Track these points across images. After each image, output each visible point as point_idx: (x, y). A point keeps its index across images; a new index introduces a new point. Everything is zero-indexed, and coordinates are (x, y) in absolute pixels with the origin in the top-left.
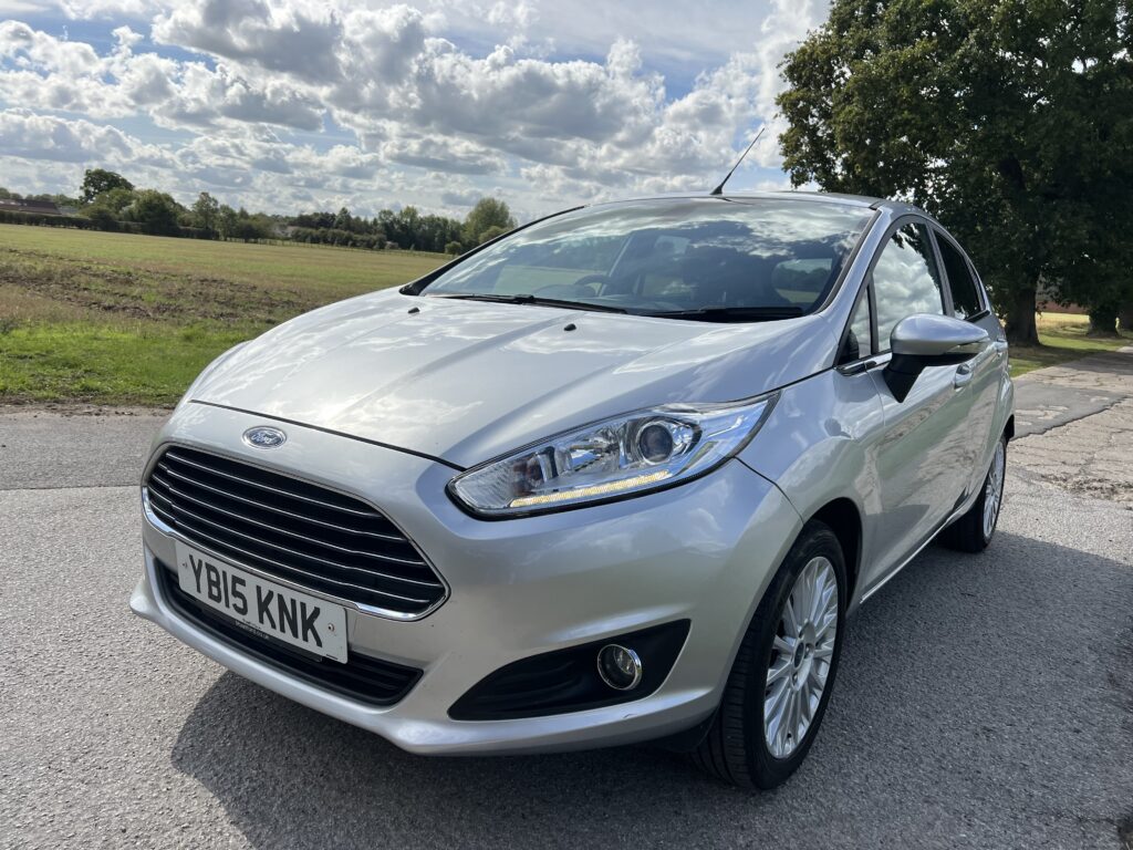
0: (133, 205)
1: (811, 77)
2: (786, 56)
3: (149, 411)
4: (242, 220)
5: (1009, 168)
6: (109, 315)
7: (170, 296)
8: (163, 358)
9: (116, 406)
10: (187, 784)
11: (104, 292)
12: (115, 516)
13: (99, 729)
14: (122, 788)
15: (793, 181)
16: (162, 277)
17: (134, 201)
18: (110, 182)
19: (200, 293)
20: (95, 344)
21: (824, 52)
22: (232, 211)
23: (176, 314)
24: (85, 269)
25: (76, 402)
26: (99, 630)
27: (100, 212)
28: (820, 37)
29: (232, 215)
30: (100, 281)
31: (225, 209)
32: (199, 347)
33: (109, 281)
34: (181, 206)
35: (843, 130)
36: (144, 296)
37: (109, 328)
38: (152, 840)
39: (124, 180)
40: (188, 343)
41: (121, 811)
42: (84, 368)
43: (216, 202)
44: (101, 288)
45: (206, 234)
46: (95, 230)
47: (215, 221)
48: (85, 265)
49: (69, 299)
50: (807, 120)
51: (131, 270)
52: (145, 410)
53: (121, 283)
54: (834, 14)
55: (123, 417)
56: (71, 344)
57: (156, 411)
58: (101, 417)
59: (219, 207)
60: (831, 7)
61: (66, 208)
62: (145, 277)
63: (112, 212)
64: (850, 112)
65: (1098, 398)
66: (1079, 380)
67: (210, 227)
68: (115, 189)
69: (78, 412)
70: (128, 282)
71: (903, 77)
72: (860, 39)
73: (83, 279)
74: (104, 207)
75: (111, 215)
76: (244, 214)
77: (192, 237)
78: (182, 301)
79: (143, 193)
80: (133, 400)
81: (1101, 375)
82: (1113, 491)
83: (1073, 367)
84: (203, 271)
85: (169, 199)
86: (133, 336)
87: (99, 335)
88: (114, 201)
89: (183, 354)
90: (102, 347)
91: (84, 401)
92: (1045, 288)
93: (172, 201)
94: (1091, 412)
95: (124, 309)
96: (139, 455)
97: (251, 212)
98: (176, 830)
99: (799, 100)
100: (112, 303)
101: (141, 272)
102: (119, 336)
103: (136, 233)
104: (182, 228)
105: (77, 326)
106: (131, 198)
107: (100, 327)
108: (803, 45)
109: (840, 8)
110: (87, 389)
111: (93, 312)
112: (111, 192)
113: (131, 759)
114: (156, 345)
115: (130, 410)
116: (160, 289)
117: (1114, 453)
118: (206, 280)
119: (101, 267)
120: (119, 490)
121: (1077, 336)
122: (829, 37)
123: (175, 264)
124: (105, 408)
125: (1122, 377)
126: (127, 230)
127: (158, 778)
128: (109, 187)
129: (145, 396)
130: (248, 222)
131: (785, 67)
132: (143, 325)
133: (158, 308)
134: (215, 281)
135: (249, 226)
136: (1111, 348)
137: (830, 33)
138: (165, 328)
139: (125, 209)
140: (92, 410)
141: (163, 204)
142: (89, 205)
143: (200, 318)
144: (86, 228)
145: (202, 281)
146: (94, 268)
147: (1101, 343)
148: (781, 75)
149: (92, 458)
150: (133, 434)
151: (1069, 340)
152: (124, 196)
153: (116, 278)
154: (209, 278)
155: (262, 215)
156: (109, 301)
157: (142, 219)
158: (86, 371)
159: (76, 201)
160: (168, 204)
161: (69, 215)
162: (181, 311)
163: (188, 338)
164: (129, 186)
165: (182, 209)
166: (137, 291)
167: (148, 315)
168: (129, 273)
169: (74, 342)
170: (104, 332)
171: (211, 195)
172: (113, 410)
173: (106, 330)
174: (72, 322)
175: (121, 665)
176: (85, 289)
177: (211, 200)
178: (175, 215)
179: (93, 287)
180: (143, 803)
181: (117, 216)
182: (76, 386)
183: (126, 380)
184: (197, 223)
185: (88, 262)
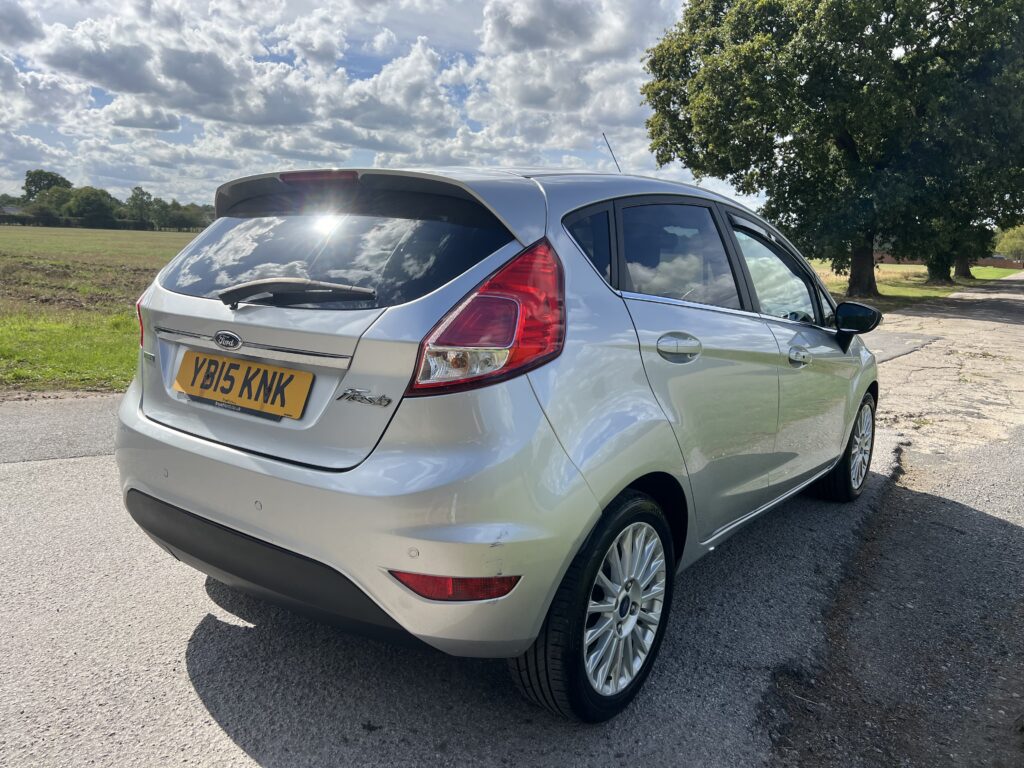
0: (72, 202)
1: (670, 69)
2: (648, 52)
3: (73, 394)
4: (175, 211)
5: (844, 143)
6: (44, 308)
7: (104, 286)
8: (91, 345)
9: (43, 391)
10: (69, 681)
11: (43, 286)
12: (34, 486)
13: (6, 646)
14: (20, 685)
15: (658, 161)
16: (98, 268)
17: (73, 199)
18: (50, 181)
19: (132, 283)
20: (30, 335)
21: (679, 47)
22: (164, 203)
23: (108, 304)
24: (27, 264)
25: (8, 389)
26: (11, 575)
27: (42, 209)
28: (676, 35)
29: (164, 206)
30: (39, 275)
31: (158, 201)
32: (125, 333)
33: (48, 275)
34: (117, 200)
35: (698, 115)
36: (80, 288)
37: (44, 320)
38: (39, 719)
39: (63, 179)
40: (116, 330)
41: (17, 701)
42: (17, 358)
43: (149, 196)
44: (40, 282)
45: (142, 225)
46: (38, 225)
47: (150, 213)
48: (27, 260)
49: (10, 294)
50: (669, 106)
51: (70, 264)
52: (70, 393)
53: (59, 276)
54: (687, 14)
55: (49, 400)
56: (9, 336)
57: (79, 393)
58: (30, 401)
59: (152, 199)
60: (684, 9)
61: (9, 206)
62: (82, 269)
63: (52, 208)
64: (702, 98)
65: (914, 340)
66: (904, 325)
67: (145, 218)
68: (55, 187)
69: (9, 398)
70: (66, 275)
71: (745, 68)
72: (708, 36)
73: (24, 275)
74: (45, 204)
75: (52, 211)
76: (175, 205)
77: (128, 229)
78: (114, 290)
79: (81, 191)
80: (59, 385)
81: (925, 319)
82: (895, 420)
83: (903, 314)
84: (136, 262)
85: (105, 194)
86: (67, 326)
87: (35, 327)
88: (54, 199)
89: (109, 341)
90: (37, 338)
91: (15, 389)
92: (880, 246)
93: (109, 196)
94: (901, 353)
95: (59, 301)
96: (60, 433)
97: (183, 203)
98: (57, 711)
99: (660, 90)
100: (48, 296)
101: (78, 265)
102: (53, 327)
103: (76, 227)
104: (118, 220)
105: (14, 319)
106: (69, 195)
107: (36, 320)
108: (661, 42)
109: (691, 9)
110: (18, 378)
111: (30, 306)
112: (51, 191)
113: (28, 666)
114: (86, 334)
115: (57, 394)
116: (94, 281)
117: (907, 389)
118: (139, 270)
119: (41, 262)
120: (40, 464)
121: (916, 285)
122: (683, 34)
123: (111, 255)
124: (34, 394)
125: (941, 320)
126: (68, 224)
127: (48, 678)
128: (49, 186)
129: (71, 381)
130: (181, 212)
131: (647, 60)
132: (76, 315)
133: (92, 299)
134: (147, 270)
135: (182, 216)
136: (942, 295)
137: (684, 30)
138: (96, 316)
139: (65, 206)
140: (22, 395)
141: (100, 200)
142: (31, 203)
143: (129, 306)
144: (29, 225)
145: (135, 271)
146: (35, 262)
147: (936, 290)
148: (644, 68)
149: (19, 438)
150: (57, 415)
151: (910, 289)
152: (63, 193)
153: (55, 272)
154: (142, 267)
155: (193, 206)
156: (46, 294)
157: (80, 214)
158: (19, 361)
159: (18, 199)
160: (104, 199)
161: (13, 213)
162: (113, 300)
163: (117, 326)
164: (68, 185)
165: (118, 203)
166: (72, 284)
167: (82, 306)
168: (67, 267)
169: (11, 334)
170: (40, 324)
171: (144, 189)
172: (41, 395)
173: (42, 322)
174: (11, 315)
175: (27, 600)
176: (25, 284)
177: (144, 194)
178: (111, 209)
179: (33, 282)
180: (34, 695)
181: (57, 212)
182: (9, 375)
183: (53, 368)
184: (133, 216)
185: (30, 257)
